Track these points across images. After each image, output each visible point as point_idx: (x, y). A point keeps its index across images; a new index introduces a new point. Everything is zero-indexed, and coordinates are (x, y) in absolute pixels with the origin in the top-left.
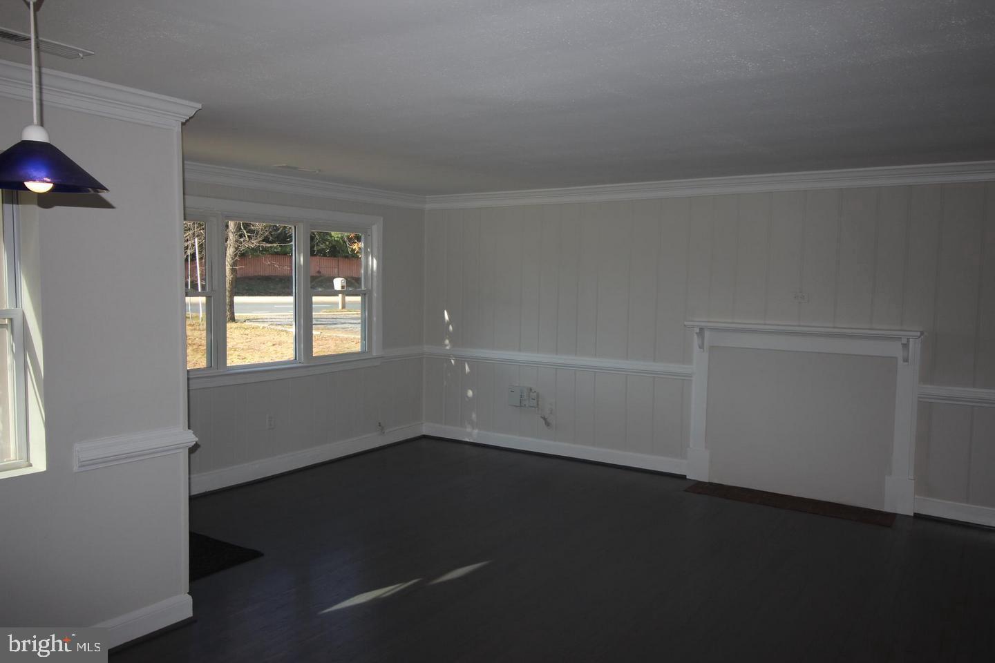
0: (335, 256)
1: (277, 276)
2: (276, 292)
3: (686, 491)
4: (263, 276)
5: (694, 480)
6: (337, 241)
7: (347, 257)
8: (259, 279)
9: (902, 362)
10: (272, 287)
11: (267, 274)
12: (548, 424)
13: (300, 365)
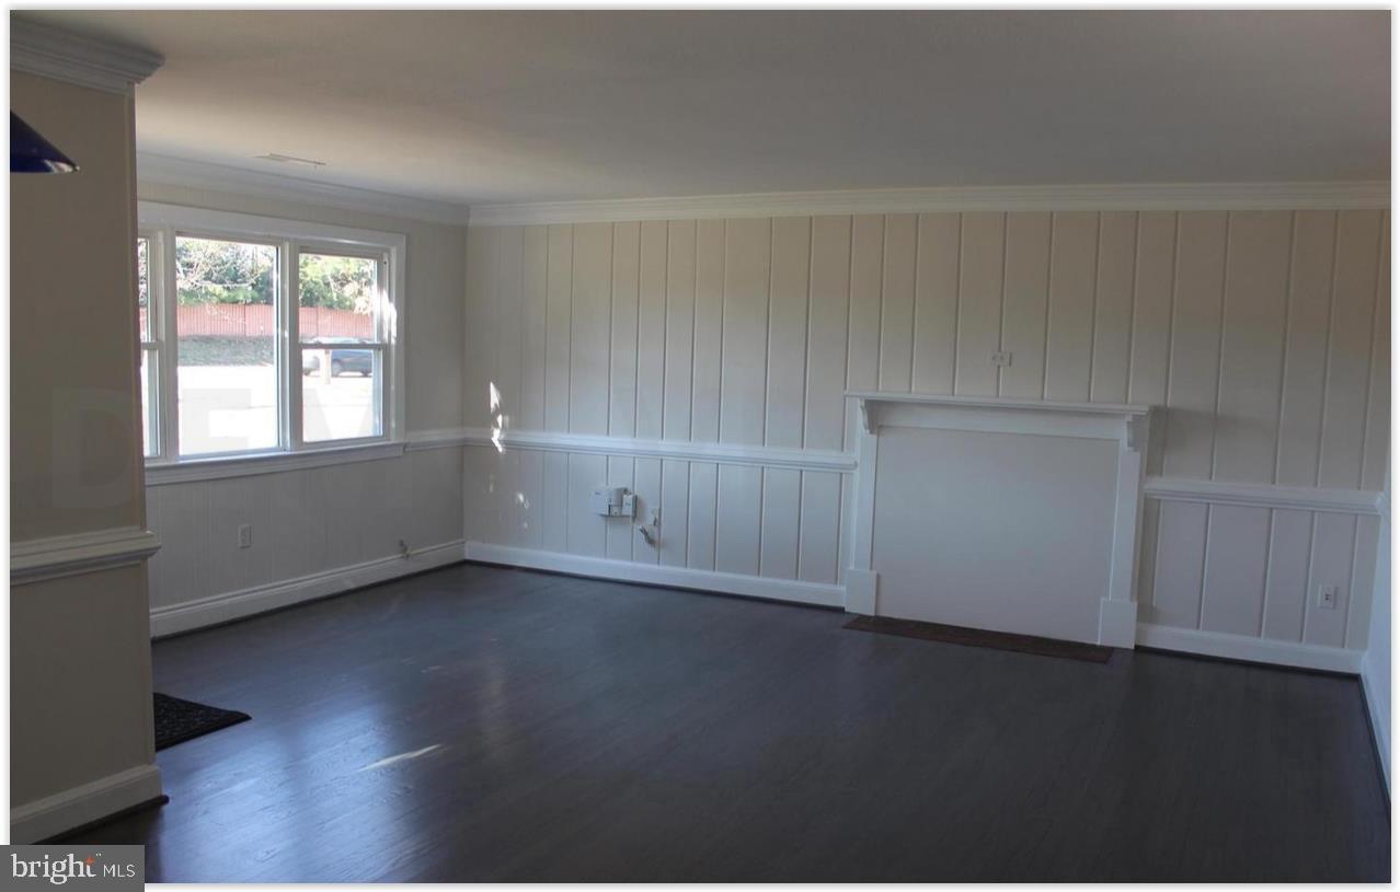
0: (311, 306)
1: (222, 337)
2: (221, 360)
3: (846, 627)
4: (202, 337)
5: (856, 614)
6: (316, 283)
7: (330, 307)
8: (195, 340)
9: (1127, 448)
10: (215, 352)
11: (208, 333)
12: (651, 541)
13: (286, 453)
